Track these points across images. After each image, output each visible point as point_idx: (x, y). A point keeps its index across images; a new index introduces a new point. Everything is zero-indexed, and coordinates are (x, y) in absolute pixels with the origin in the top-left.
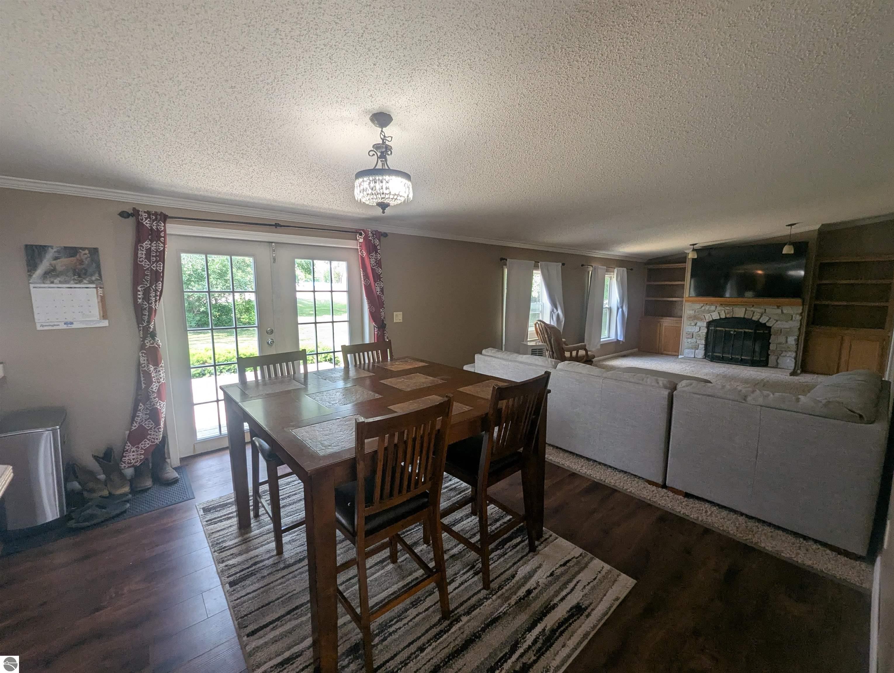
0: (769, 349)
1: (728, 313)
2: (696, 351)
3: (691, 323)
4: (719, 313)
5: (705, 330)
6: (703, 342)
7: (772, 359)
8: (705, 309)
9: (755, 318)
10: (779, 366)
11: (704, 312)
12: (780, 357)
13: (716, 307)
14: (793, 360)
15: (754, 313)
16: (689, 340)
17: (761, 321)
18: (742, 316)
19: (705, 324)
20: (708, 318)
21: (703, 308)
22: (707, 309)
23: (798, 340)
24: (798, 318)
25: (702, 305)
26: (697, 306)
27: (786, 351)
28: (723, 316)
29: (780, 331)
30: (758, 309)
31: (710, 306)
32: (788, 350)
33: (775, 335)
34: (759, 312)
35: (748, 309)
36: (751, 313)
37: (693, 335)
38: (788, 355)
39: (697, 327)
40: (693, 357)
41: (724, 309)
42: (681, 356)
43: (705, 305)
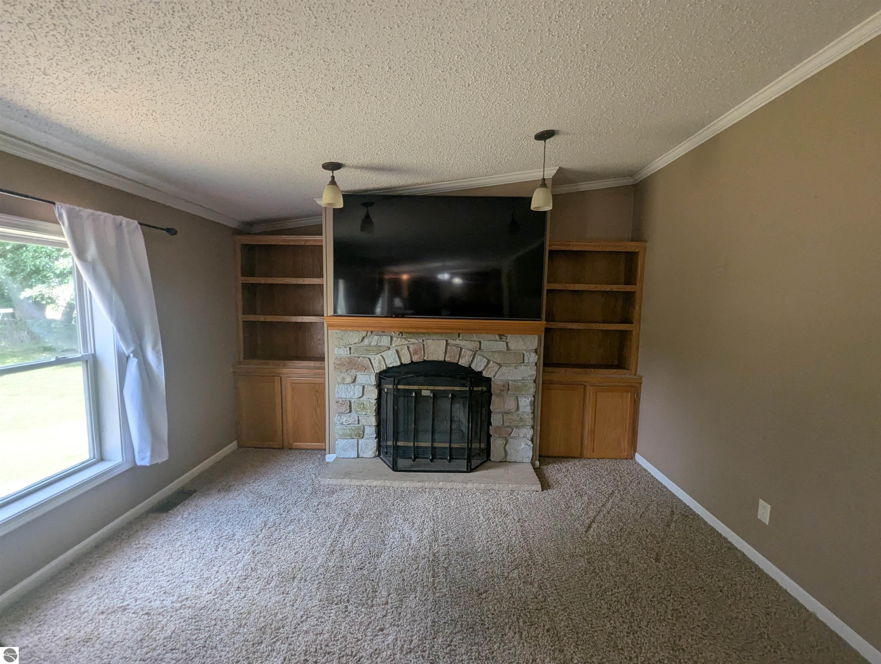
0: (490, 424)
1: (415, 353)
2: (361, 441)
3: (343, 379)
4: (397, 351)
5: (374, 394)
6: (373, 420)
7: (496, 444)
8: (370, 346)
9: (463, 362)
10: (509, 459)
11: (368, 349)
12: (510, 440)
13: (392, 338)
14: (530, 443)
15: (461, 349)
16: (344, 419)
17: (473, 366)
18: (441, 359)
19: (373, 380)
20: (379, 366)
21: (366, 341)
22: (374, 343)
23: (533, 404)
24: (533, 358)
25: (364, 334)
26: (354, 337)
27: (517, 427)
28: (406, 360)
29: (506, 387)
30: (468, 342)
31: (380, 336)
32: (521, 424)
33: (498, 396)
34: (470, 347)
35: (450, 341)
36: (456, 350)
37: (350, 407)
38: (521, 435)
39: (357, 387)
40: (356, 456)
41: (407, 342)
42: (330, 458)
43: (369, 334)
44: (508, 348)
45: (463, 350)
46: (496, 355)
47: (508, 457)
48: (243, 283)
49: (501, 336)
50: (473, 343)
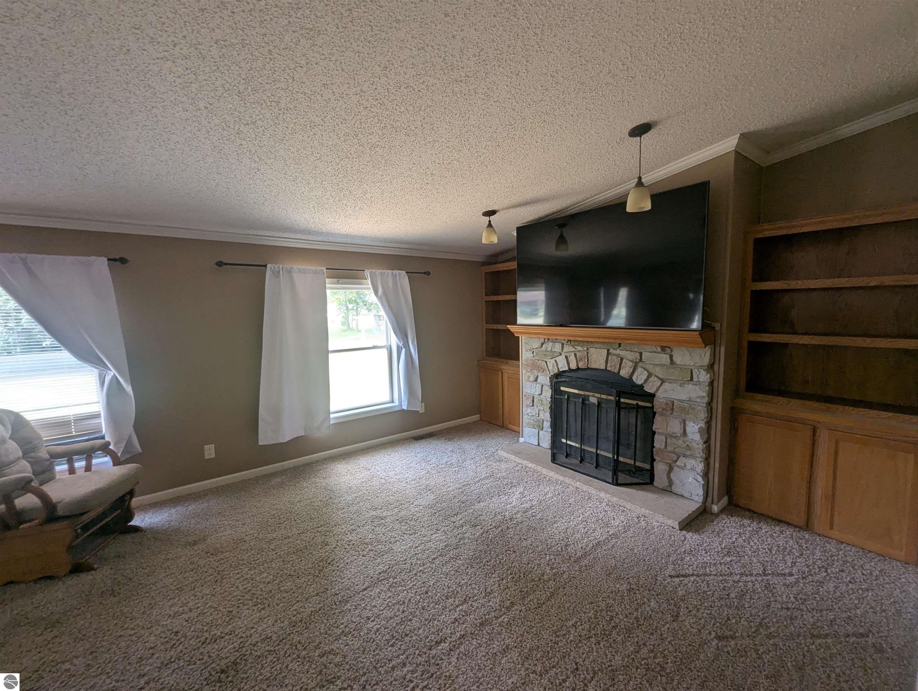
0: (653, 444)
1: (581, 360)
2: (541, 433)
3: (530, 377)
4: (567, 358)
5: (549, 393)
6: (549, 416)
7: (660, 470)
8: (547, 351)
9: (625, 373)
10: (674, 489)
11: (545, 354)
12: (675, 469)
13: (563, 345)
14: (700, 479)
15: (622, 360)
16: (530, 410)
17: (634, 379)
18: (603, 367)
19: (548, 380)
20: (553, 369)
21: (544, 347)
22: (549, 349)
23: (707, 432)
24: (706, 377)
25: (543, 340)
26: (536, 343)
27: (684, 456)
28: (573, 365)
29: (671, 406)
30: (628, 352)
31: (554, 342)
32: (688, 453)
33: (662, 415)
34: (630, 358)
35: (611, 351)
36: (617, 360)
37: (533, 401)
38: (689, 467)
39: (538, 385)
40: (537, 444)
41: (574, 349)
42: (521, 440)
43: (546, 341)
44: (672, 361)
45: (624, 360)
46: (657, 369)
47: (673, 487)
48: (486, 301)
49: (663, 349)
50: (633, 353)
